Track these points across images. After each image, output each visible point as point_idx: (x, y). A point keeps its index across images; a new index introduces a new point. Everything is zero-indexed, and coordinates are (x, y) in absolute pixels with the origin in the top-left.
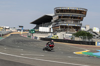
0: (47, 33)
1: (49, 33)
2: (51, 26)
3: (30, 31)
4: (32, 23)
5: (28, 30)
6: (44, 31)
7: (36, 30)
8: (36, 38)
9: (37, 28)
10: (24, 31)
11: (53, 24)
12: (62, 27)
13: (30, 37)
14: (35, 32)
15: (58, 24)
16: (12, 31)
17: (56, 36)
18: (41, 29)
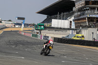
0: (64, 29)
1: (68, 29)
2: (73, 18)
3: (36, 26)
4: (42, 12)
5: (34, 25)
6: (59, 26)
7: (46, 24)
9: (48, 20)
10: (26, 25)
11: (76, 14)
12: (91, 19)
13: (36, 36)
14: (45, 28)
15: (83, 14)
16: (7, 25)
17: (80, 35)
18: (55, 23)
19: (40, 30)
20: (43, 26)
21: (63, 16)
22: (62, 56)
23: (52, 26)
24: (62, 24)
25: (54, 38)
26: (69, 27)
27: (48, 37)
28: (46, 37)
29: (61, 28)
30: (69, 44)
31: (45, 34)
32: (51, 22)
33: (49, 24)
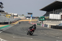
0: (57, 20)
1: (60, 20)
3: (40, 19)
4: (43, 10)
5: (38, 18)
6: (54, 18)
7: (46, 17)
8: (46, 26)
9: (47, 15)
10: (33, 18)
13: (40, 24)
14: (45, 19)
16: (21, 18)
18: (52, 16)
19: (42, 21)
20: (44, 18)
21: (57, 12)
22: (57, 37)
23: (50, 18)
24: (56, 17)
25: (51, 26)
26: (60, 19)
27: (47, 25)
28: (46, 25)
29: (55, 20)
30: (61, 29)
31: (45, 23)
32: (49, 15)
33: (48, 17)
